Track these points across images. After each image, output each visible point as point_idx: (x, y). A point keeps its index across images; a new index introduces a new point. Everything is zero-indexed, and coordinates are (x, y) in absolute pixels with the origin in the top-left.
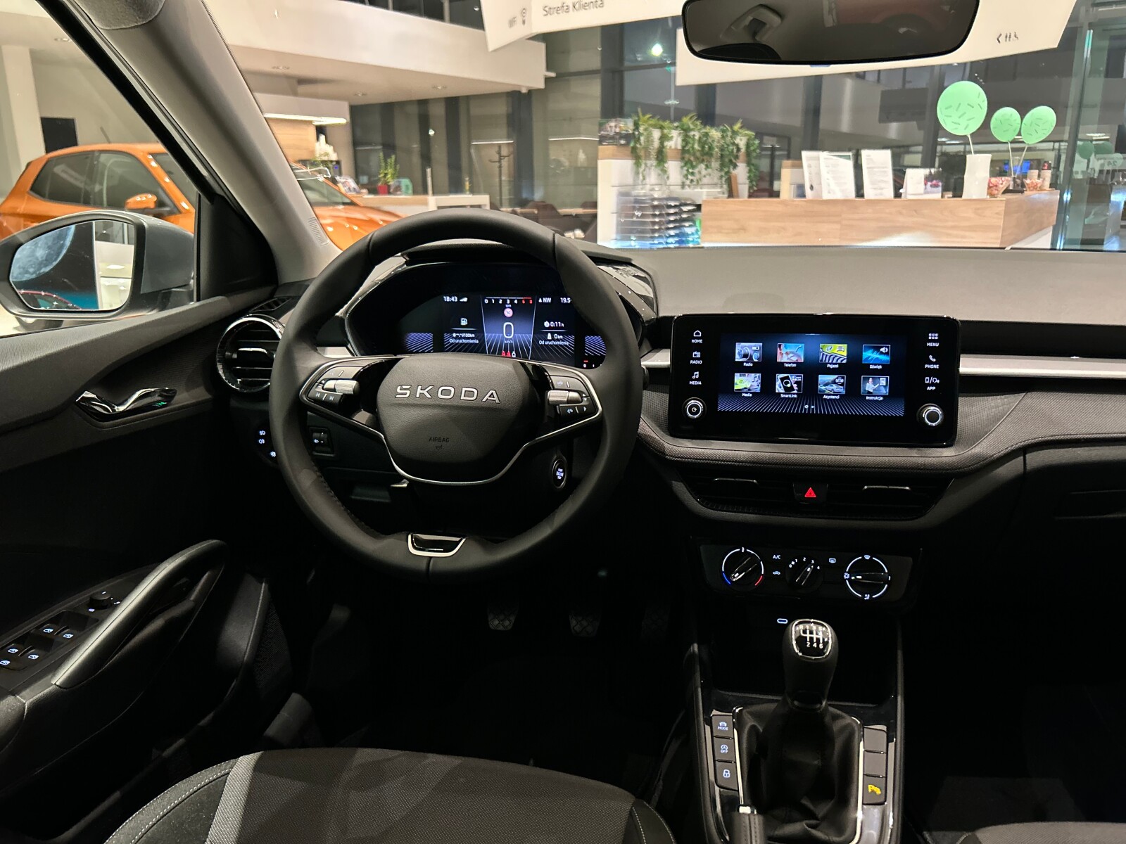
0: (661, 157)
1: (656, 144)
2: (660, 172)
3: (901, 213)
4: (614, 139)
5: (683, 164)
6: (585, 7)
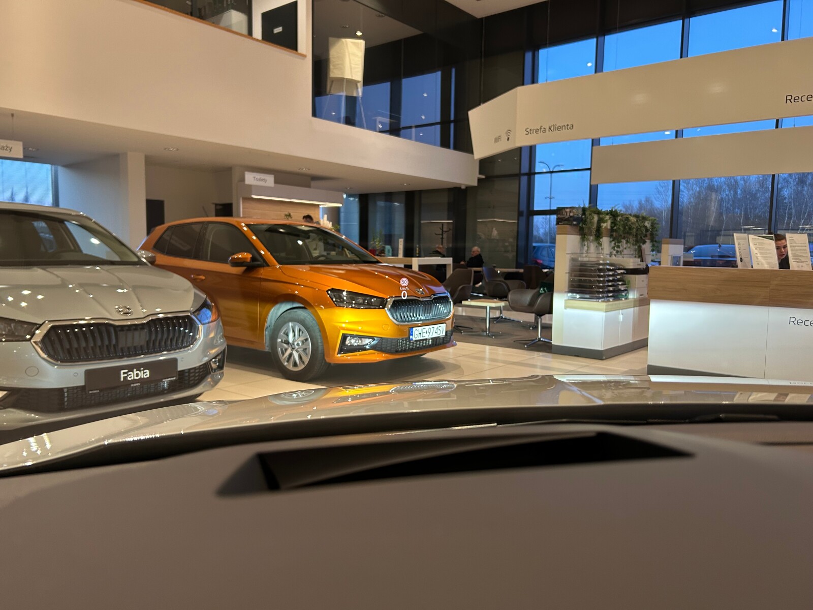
0: (598, 234)
1: (596, 225)
2: (597, 245)
4: (569, 221)
5: (612, 239)
6: (558, 129)
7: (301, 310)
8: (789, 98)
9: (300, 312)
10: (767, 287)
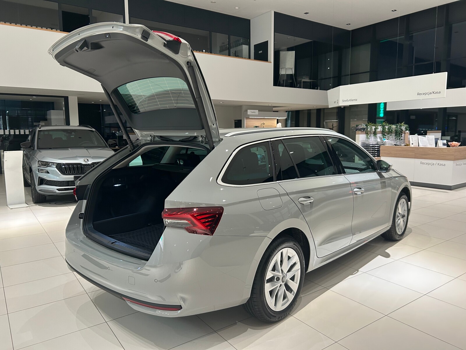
0: (375, 133)
1: (373, 130)
2: (374, 137)
3: (429, 151)
4: (360, 130)
6: (352, 100)
8: (418, 94)
10: (414, 152)
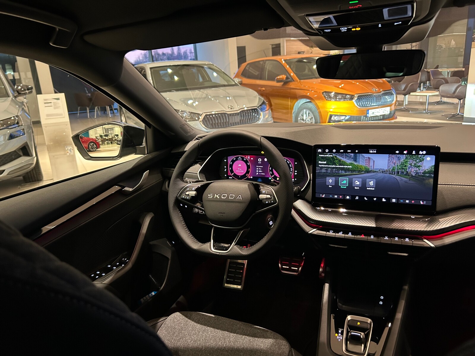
7: (309, 103)
9: (309, 104)
